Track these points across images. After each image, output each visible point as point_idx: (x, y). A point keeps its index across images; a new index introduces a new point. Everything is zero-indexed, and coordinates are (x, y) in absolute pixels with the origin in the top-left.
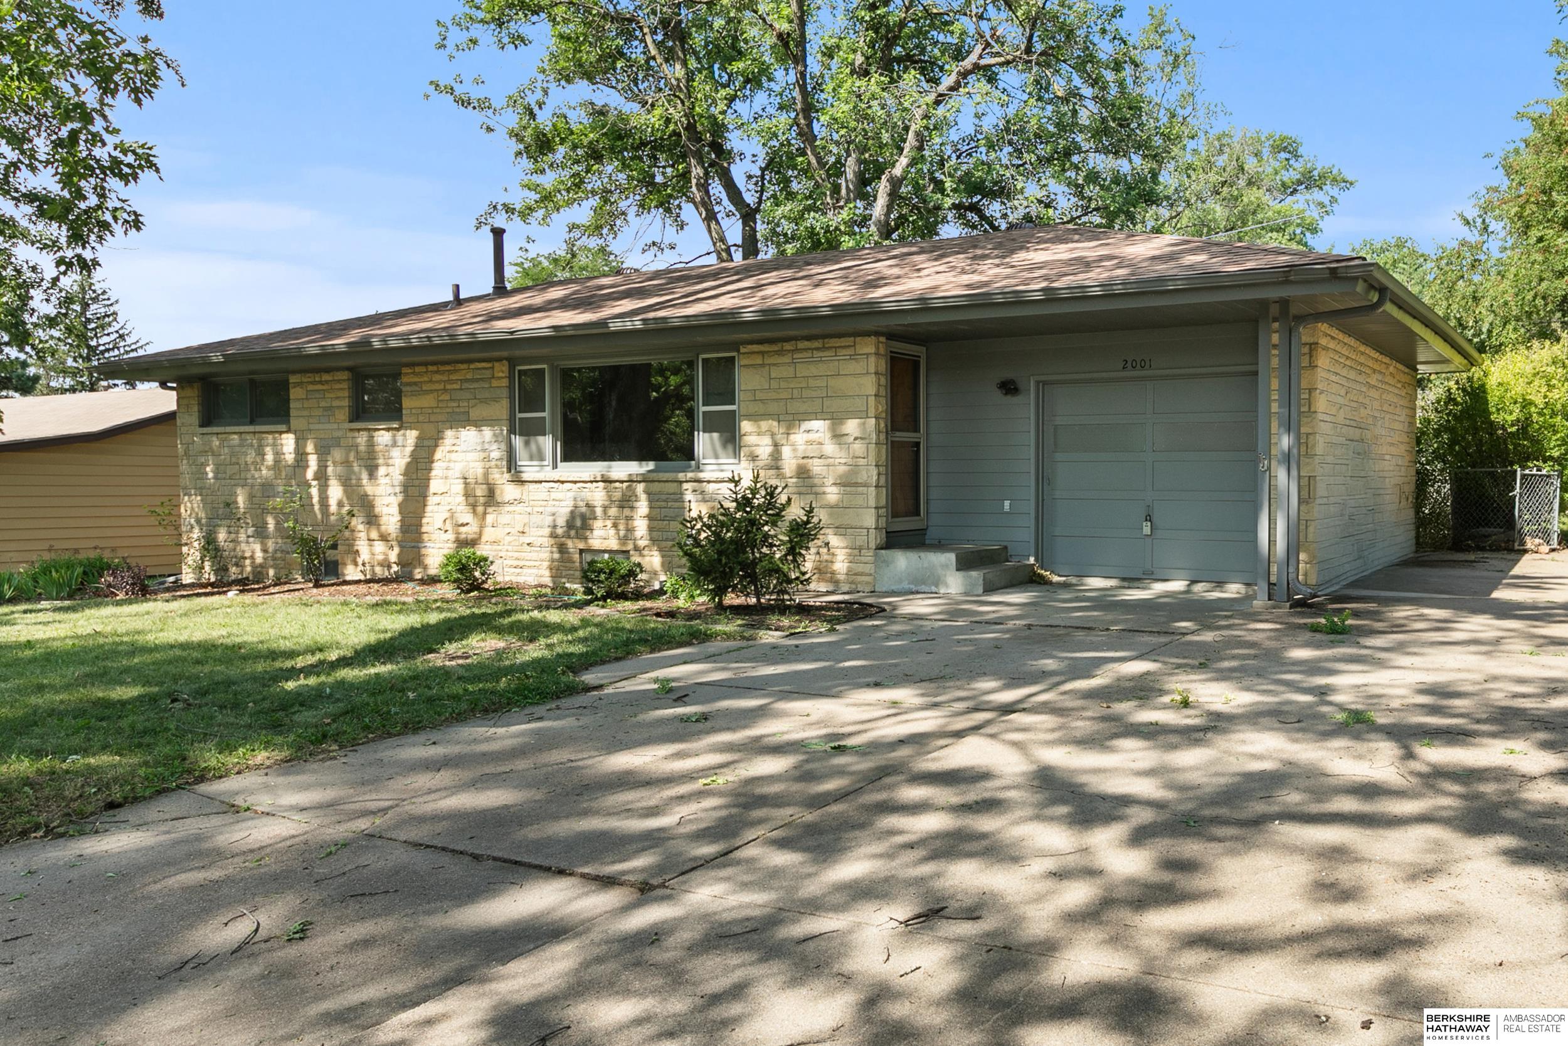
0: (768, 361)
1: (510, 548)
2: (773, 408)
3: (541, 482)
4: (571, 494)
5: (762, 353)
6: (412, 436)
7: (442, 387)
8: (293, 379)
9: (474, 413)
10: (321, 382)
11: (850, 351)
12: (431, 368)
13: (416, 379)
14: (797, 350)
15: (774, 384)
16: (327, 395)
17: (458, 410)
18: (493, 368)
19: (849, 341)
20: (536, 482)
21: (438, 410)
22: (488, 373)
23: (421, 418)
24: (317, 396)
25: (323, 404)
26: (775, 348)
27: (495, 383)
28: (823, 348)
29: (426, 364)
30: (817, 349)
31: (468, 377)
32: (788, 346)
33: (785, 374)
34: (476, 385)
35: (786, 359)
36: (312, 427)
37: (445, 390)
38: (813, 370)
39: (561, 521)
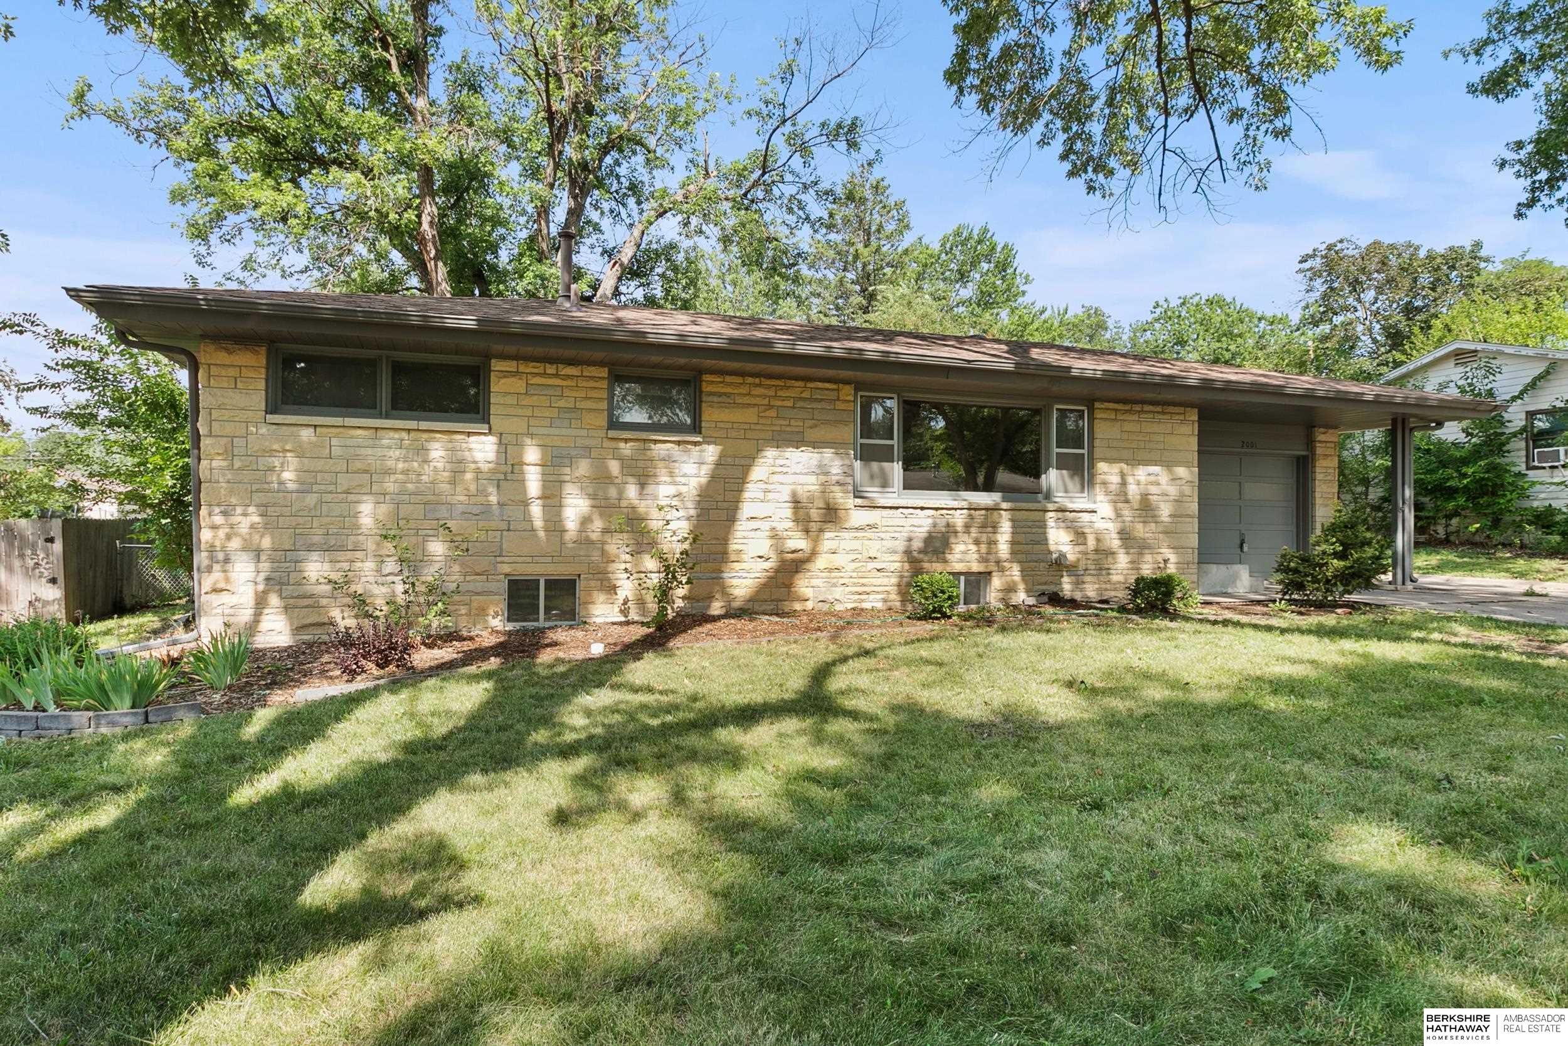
0: (1120, 417)
1: (854, 575)
2: (1126, 454)
3: (897, 508)
4: (930, 521)
5: (1116, 410)
6: (711, 452)
7: (766, 402)
8: (497, 365)
9: (811, 435)
10: (556, 375)
11: (1182, 417)
12: (750, 380)
13: (729, 390)
14: (1142, 411)
15: (1125, 436)
16: (567, 393)
17: (788, 429)
18: (838, 390)
19: (1181, 410)
20: (891, 508)
21: (758, 427)
22: (833, 395)
23: (734, 434)
24: (551, 392)
25: (562, 403)
26: (1127, 407)
27: (840, 406)
28: (1163, 413)
29: (742, 374)
30: (1158, 412)
31: (803, 395)
32: (1138, 408)
33: (1133, 429)
34: (814, 405)
35: (1135, 417)
36: (532, 430)
37: (770, 407)
38: (1155, 428)
39: (917, 544)
